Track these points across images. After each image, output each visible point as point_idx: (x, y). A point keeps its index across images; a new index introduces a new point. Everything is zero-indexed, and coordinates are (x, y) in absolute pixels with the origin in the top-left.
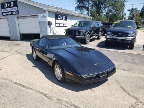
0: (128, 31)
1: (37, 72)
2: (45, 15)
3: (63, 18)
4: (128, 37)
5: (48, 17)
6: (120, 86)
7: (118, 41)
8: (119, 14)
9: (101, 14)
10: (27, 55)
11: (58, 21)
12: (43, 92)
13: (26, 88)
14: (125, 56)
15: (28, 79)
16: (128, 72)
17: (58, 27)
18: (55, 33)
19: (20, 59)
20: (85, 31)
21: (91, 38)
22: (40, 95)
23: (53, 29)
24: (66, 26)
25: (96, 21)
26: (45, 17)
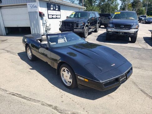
0: (130, 23)
1: (36, 76)
2: (35, 4)
3: (56, 8)
4: (131, 30)
5: (39, 7)
6: (139, 88)
7: (121, 34)
8: (112, 4)
9: (93, 4)
10: (20, 54)
11: (51, 12)
12: (52, 104)
13: (28, 100)
14: (130, 50)
15: (28, 86)
16: (141, 70)
17: (50, 18)
18: (47, 26)
19: (11, 60)
20: (83, 24)
21: (89, 32)
22: (49, 108)
23: (45, 21)
24: (60, 17)
25: (93, 12)
26: (36, 7)
